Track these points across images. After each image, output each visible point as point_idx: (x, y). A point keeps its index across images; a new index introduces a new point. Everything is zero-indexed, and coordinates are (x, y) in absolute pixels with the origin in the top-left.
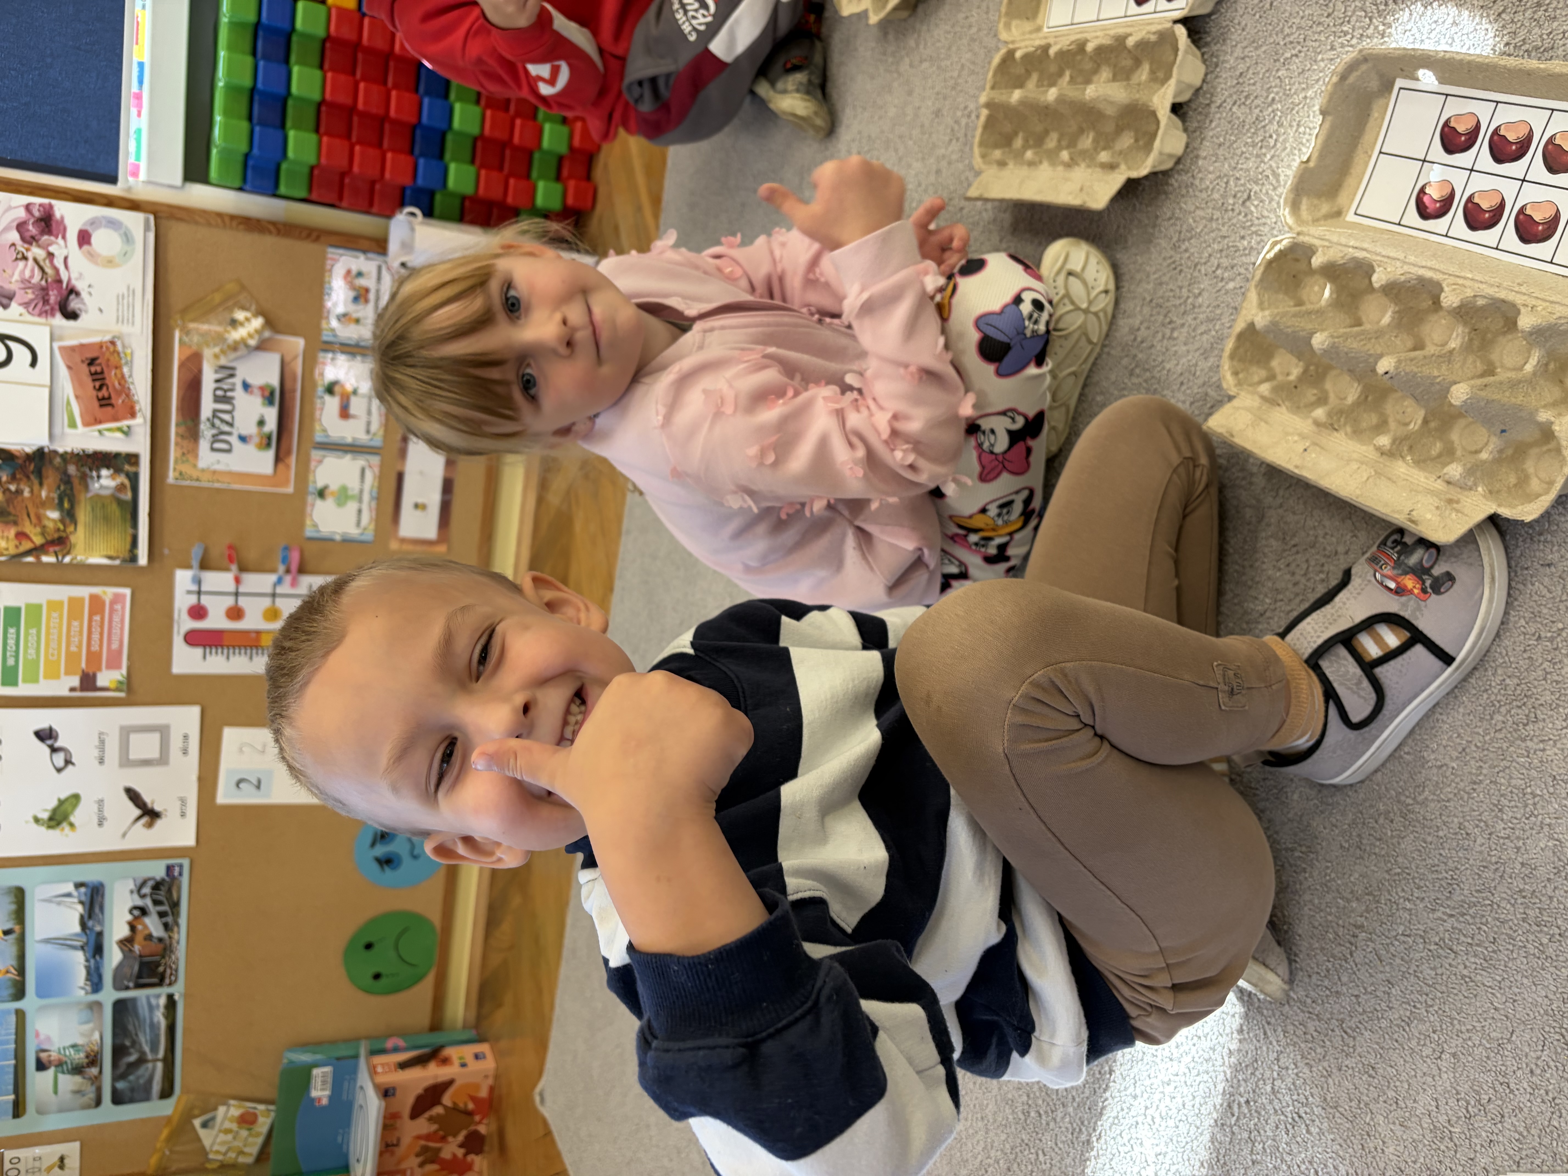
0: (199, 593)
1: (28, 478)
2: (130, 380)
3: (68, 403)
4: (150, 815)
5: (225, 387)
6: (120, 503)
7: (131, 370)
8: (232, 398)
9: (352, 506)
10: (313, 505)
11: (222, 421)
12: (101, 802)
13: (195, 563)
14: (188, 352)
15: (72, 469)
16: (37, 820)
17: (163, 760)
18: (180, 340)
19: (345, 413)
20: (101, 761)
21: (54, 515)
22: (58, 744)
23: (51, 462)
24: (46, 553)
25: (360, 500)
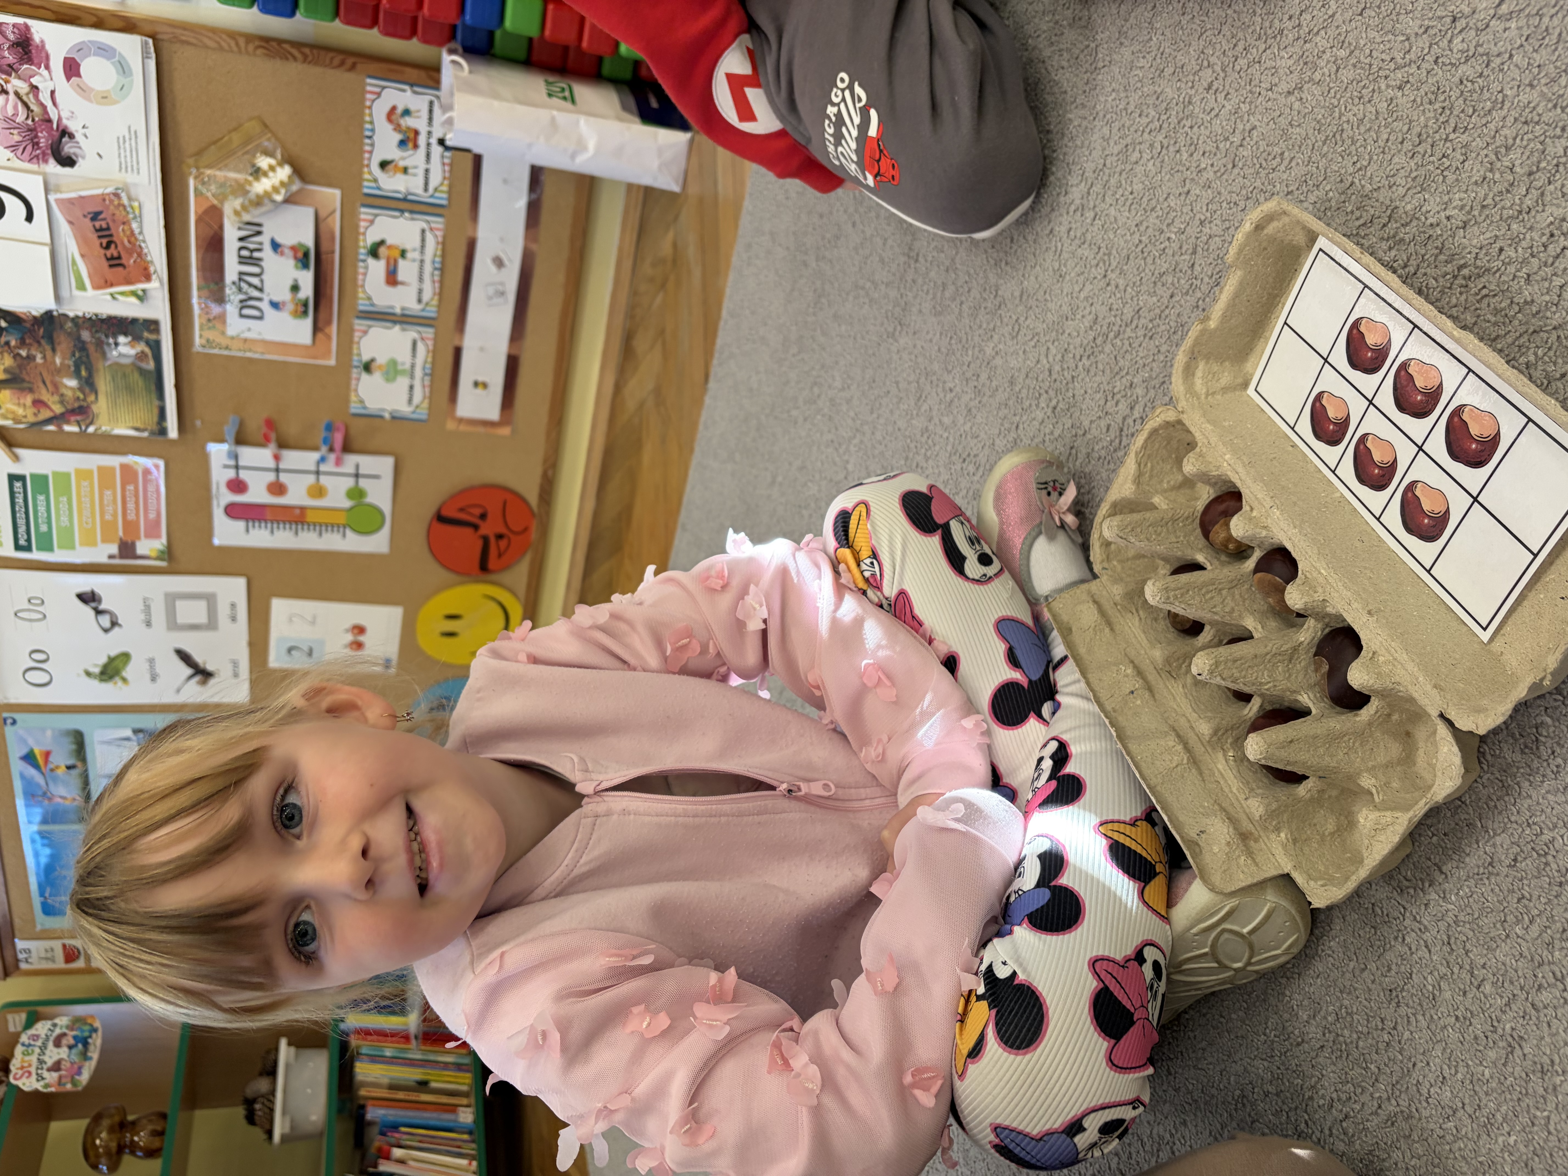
0: (237, 467)
1: (39, 342)
2: (141, 238)
3: (74, 262)
4: (203, 674)
5: (252, 246)
6: (142, 372)
7: (141, 227)
8: (260, 259)
9: (403, 382)
10: (358, 379)
11: (250, 285)
12: (151, 661)
13: (231, 437)
14: (205, 206)
15: (86, 335)
16: (88, 674)
17: (212, 624)
18: (196, 189)
19: (392, 279)
20: (148, 624)
21: (72, 383)
22: (102, 607)
23: (62, 327)
24: (68, 422)
25: (412, 377)
